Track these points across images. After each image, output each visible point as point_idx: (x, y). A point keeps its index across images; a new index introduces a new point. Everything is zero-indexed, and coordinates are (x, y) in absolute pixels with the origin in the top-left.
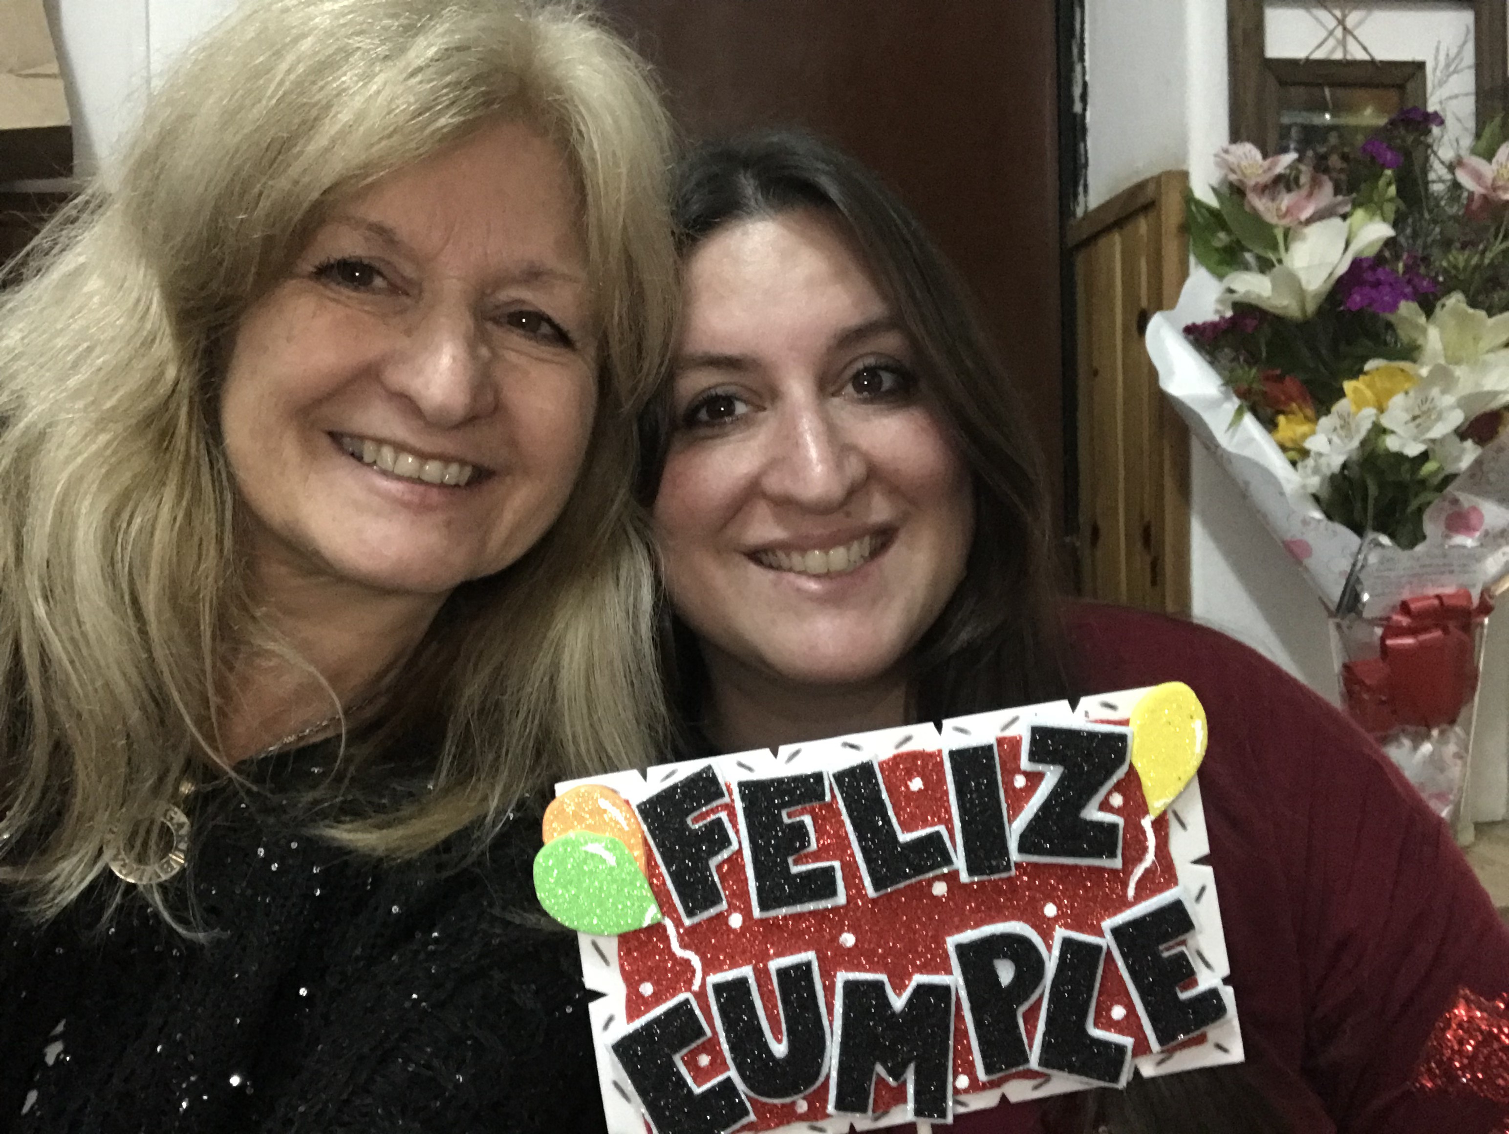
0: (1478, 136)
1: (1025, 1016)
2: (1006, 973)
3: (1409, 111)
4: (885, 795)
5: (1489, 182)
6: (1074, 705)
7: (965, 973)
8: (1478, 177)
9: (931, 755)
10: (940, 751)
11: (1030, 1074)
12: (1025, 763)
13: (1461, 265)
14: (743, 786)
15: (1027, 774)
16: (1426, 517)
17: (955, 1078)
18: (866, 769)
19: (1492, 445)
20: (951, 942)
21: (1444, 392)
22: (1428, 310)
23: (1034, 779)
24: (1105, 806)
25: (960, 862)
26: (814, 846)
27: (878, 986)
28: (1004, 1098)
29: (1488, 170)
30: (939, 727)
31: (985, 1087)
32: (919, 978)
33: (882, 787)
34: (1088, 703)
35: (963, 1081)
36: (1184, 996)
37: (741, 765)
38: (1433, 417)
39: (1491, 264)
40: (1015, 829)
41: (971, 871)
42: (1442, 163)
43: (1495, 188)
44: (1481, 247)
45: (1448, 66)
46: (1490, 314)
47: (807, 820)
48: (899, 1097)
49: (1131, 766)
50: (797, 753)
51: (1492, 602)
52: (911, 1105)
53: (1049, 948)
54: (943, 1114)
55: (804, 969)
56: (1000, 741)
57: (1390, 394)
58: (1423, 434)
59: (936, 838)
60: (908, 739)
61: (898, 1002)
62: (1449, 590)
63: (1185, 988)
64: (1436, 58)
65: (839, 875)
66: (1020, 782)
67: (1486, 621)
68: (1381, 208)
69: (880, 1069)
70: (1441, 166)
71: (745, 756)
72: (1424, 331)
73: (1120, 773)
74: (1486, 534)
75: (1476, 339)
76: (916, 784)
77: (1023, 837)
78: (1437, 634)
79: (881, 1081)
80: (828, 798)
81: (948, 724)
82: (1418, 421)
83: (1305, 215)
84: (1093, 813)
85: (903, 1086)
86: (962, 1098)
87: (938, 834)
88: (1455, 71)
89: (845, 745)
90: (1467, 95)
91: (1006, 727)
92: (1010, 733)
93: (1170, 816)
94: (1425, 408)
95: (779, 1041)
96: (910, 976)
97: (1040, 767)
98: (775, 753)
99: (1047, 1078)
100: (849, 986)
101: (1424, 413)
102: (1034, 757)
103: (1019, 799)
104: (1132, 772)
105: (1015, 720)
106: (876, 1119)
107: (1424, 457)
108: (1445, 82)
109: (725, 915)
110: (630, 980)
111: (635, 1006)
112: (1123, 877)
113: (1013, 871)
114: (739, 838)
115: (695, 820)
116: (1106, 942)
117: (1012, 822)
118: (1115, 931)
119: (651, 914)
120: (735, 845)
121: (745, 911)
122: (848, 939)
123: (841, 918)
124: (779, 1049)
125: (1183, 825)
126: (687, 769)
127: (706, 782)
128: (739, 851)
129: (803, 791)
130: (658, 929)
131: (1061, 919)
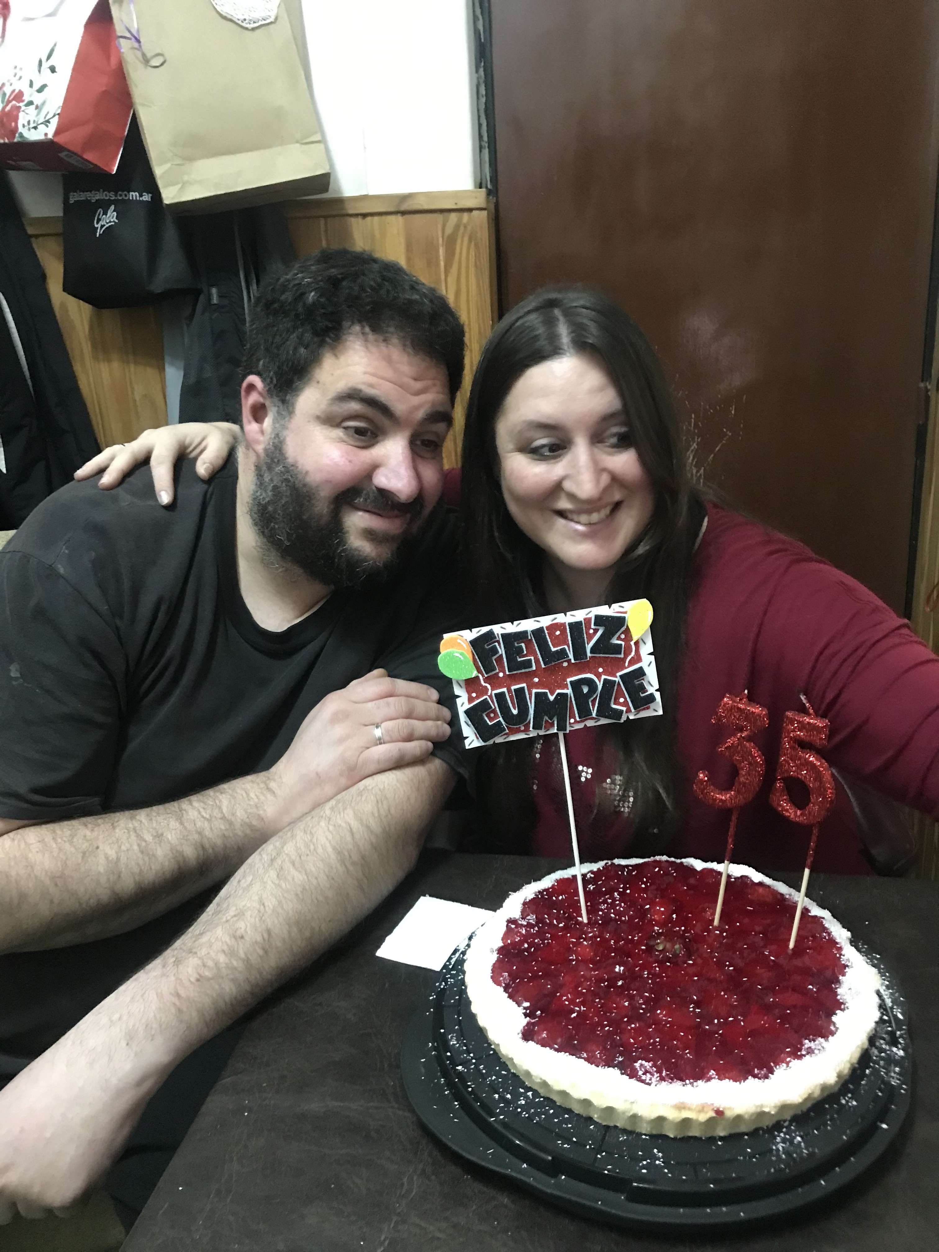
1: (592, 701)
2: (585, 690)
4: (548, 637)
7: (572, 690)
9: (562, 624)
10: (565, 623)
11: (593, 718)
12: (593, 626)
14: (502, 635)
15: (594, 629)
17: (569, 720)
18: (541, 630)
20: (569, 680)
23: (596, 631)
24: (619, 639)
25: (571, 656)
26: (525, 652)
27: (546, 694)
28: (585, 725)
31: (579, 722)
32: (558, 691)
33: (547, 634)
34: (615, 606)
35: (572, 721)
36: (643, 695)
37: (502, 627)
40: (589, 647)
41: (575, 659)
47: (523, 645)
48: (552, 725)
49: (627, 626)
52: (556, 728)
53: (600, 681)
54: (566, 730)
55: (523, 689)
56: (585, 619)
61: (552, 698)
63: (643, 693)
65: (533, 661)
66: (591, 631)
69: (546, 718)
71: (503, 625)
73: (623, 629)
76: (558, 633)
77: (591, 649)
79: (547, 721)
80: (530, 638)
81: (568, 613)
84: (615, 641)
85: (553, 722)
86: (572, 725)
87: (564, 649)
91: (586, 615)
92: (589, 616)
93: (641, 642)
95: (515, 710)
96: (555, 690)
97: (597, 627)
98: (513, 623)
99: (599, 720)
100: (536, 694)
102: (595, 625)
103: (590, 637)
104: (628, 628)
105: (591, 612)
109: (498, 673)
110: (469, 693)
111: (471, 700)
112: (624, 660)
113: (588, 659)
114: (502, 651)
115: (487, 646)
116: (617, 679)
117: (588, 644)
118: (621, 676)
119: (475, 673)
120: (500, 653)
121: (504, 672)
122: (536, 680)
123: (534, 674)
124: (515, 712)
125: (645, 643)
126: (485, 630)
127: (490, 634)
128: (501, 655)
129: (521, 636)
130: (477, 678)
131: (604, 673)
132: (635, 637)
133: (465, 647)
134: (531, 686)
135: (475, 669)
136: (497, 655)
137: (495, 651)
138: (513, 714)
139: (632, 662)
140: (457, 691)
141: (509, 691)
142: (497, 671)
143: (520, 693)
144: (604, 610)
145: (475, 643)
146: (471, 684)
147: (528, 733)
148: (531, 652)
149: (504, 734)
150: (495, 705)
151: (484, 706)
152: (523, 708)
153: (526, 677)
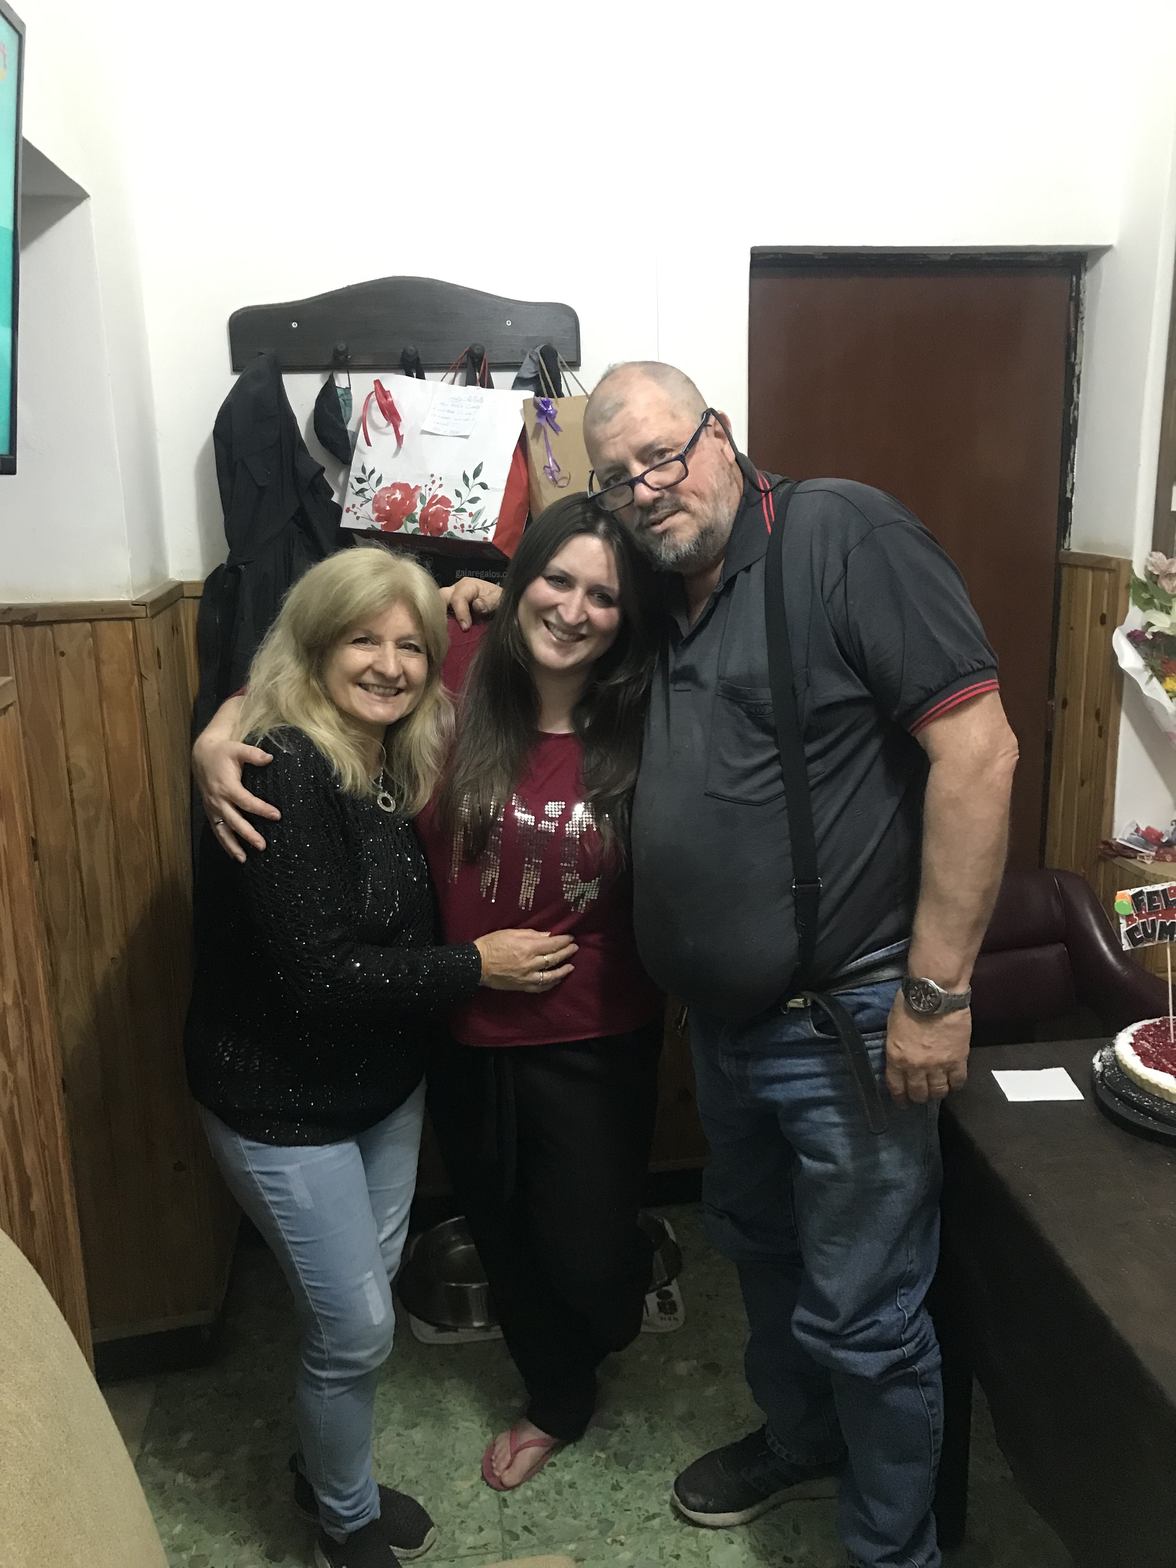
18: (1165, 890)
26: (1157, 901)
27: (1165, 922)
32: (1171, 921)
37: (1146, 888)
47: (1156, 897)
50: (1154, 887)
65: (1160, 905)
79: (1164, 936)
80: (1160, 893)
98: (1149, 887)
100: (1161, 922)
106: (1162, 941)
110: (1127, 922)
111: (1128, 925)
114: (1146, 901)
115: (1139, 898)
121: (1145, 911)
122: (1160, 915)
123: (1160, 912)
124: (1150, 931)
126: (1138, 890)
127: (1141, 893)
129: (1156, 893)
133: (1128, 898)
134: (1158, 918)
135: (1132, 909)
136: (1143, 902)
137: (1142, 900)
138: (1148, 933)
140: (1122, 921)
141: (1148, 920)
142: (1143, 911)
143: (1153, 921)
145: (1135, 897)
146: (1129, 918)
147: (1154, 942)
148: (1160, 901)
149: (1143, 943)
150: (1141, 928)
151: (1136, 928)
152: (1154, 929)
153: (1156, 914)
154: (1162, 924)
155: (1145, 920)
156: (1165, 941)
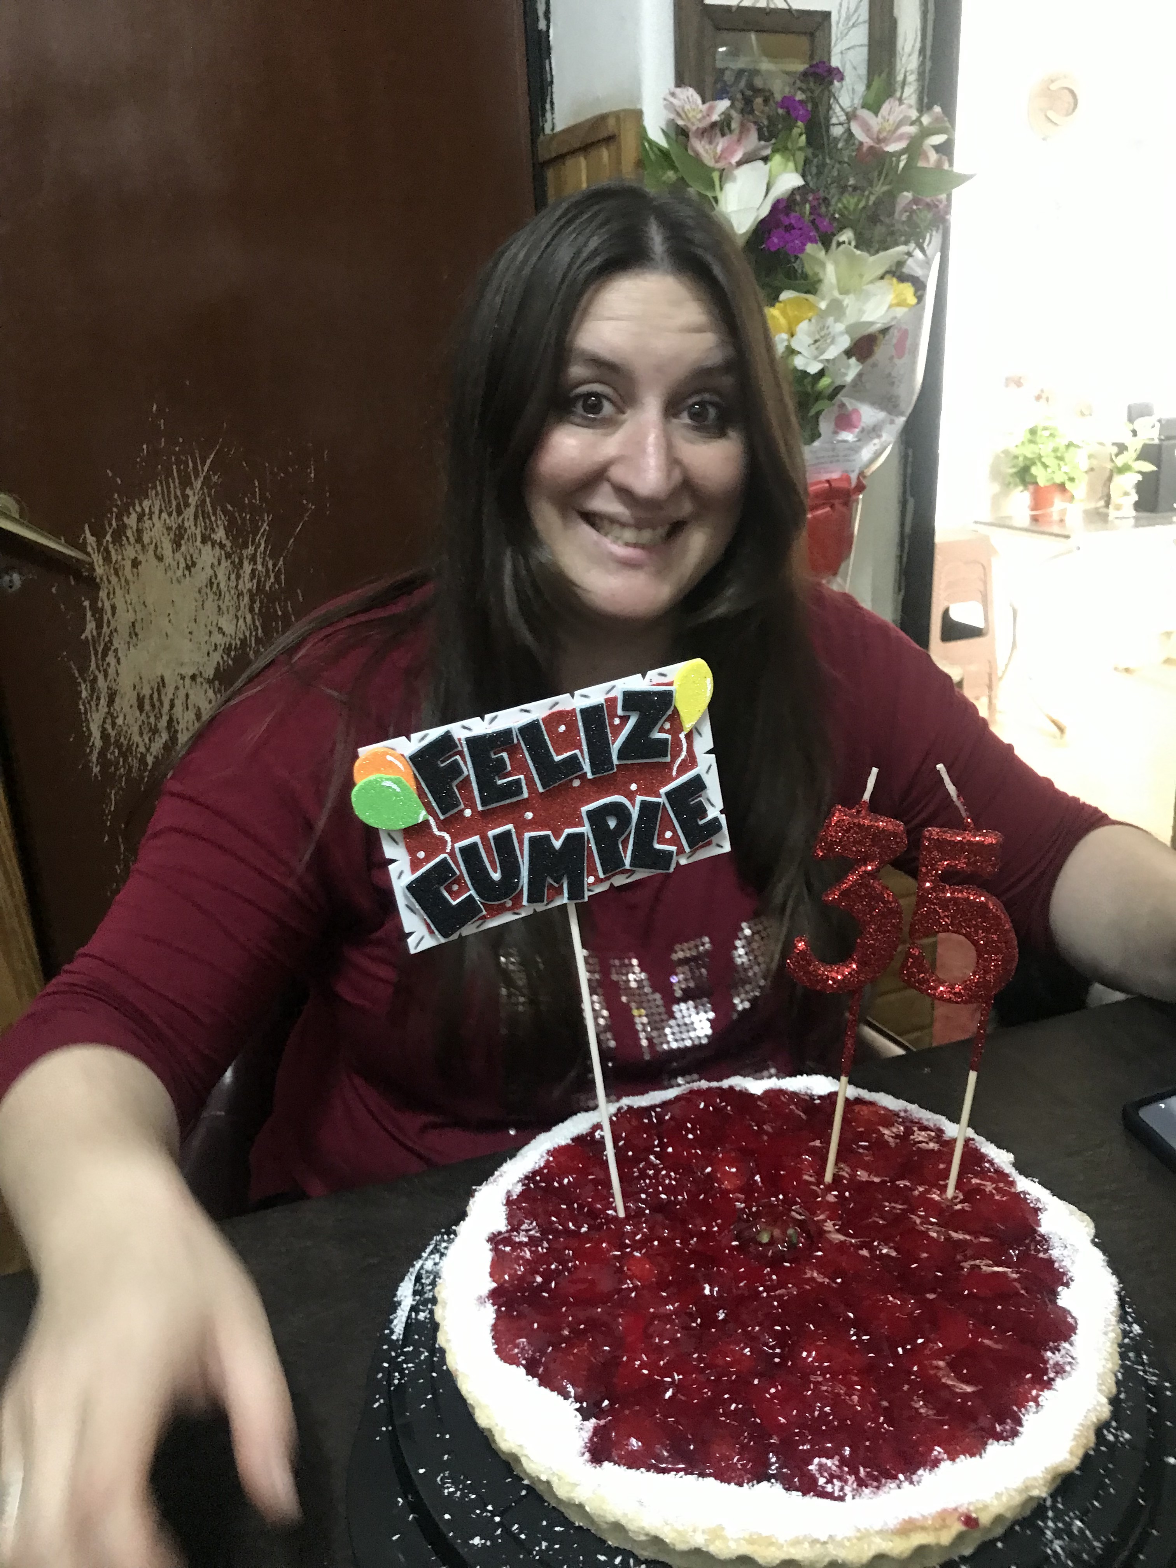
0: (869, 86)
1: (622, 842)
2: (612, 823)
3: (817, 65)
4: (546, 737)
5: (875, 136)
6: (644, 676)
7: (591, 826)
8: (867, 129)
9: (568, 712)
10: (574, 710)
11: (625, 872)
12: (620, 712)
13: (852, 208)
14: (467, 740)
15: (620, 717)
16: (821, 418)
17: (588, 879)
18: (535, 724)
19: (870, 361)
20: (584, 809)
21: (836, 321)
22: (827, 245)
23: (625, 719)
24: (662, 730)
25: (587, 767)
26: (509, 768)
27: (547, 837)
29: (875, 122)
30: (573, 696)
31: (602, 881)
32: (568, 831)
33: (545, 733)
35: (591, 879)
36: (701, 822)
37: (465, 728)
38: (828, 341)
39: (874, 203)
40: (615, 747)
41: (593, 773)
42: (843, 109)
43: (879, 141)
44: (866, 193)
45: (848, 18)
46: (872, 255)
47: (505, 755)
48: (560, 891)
49: (675, 707)
50: (496, 717)
51: (864, 482)
52: (566, 895)
53: (634, 807)
55: (508, 833)
56: (606, 700)
57: (799, 320)
58: (822, 353)
59: (574, 758)
60: (556, 704)
61: (557, 844)
62: (835, 475)
63: (701, 819)
64: (839, 12)
65: (524, 783)
66: (617, 721)
67: (861, 496)
68: (794, 155)
69: (549, 880)
70: (842, 113)
72: (823, 265)
73: (669, 712)
74: (863, 430)
75: (861, 276)
76: (562, 728)
77: (619, 751)
78: (828, 509)
79: (550, 886)
80: (515, 741)
81: (577, 693)
82: (818, 343)
83: (738, 156)
84: (655, 735)
85: (561, 887)
86: (591, 888)
87: (575, 756)
88: (853, 26)
89: (522, 710)
90: (862, 45)
91: (608, 693)
92: (611, 695)
93: (694, 732)
94: (822, 334)
95: (496, 872)
96: (563, 830)
97: (627, 713)
100: (532, 840)
101: (822, 337)
102: (625, 708)
103: (617, 730)
104: (676, 711)
105: (613, 687)
106: (547, 904)
107: (821, 373)
108: (847, 34)
109: (462, 811)
110: (412, 851)
111: (415, 864)
112: (669, 766)
113: (615, 770)
114: (468, 769)
115: (443, 762)
116: (662, 800)
117: (613, 743)
118: (668, 794)
119: (422, 815)
120: (466, 773)
121: (473, 807)
122: (529, 815)
123: (525, 805)
124: (496, 876)
125: (700, 734)
126: (435, 733)
128: (468, 776)
129: (503, 738)
130: (426, 823)
131: (639, 791)
132: (688, 725)
133: (402, 768)
134: (522, 826)
135: (423, 807)
136: (461, 778)
137: (455, 770)
138: (493, 881)
139: (682, 769)
140: (390, 850)
141: (484, 838)
142: (462, 806)
143: (504, 840)
144: (635, 683)
146: (414, 836)
147: (517, 911)
148: (521, 767)
149: (479, 919)
150: (461, 869)
151: (443, 872)
152: (510, 869)
153: (513, 812)
154: (539, 846)
155: (476, 839)
156: (558, 903)
